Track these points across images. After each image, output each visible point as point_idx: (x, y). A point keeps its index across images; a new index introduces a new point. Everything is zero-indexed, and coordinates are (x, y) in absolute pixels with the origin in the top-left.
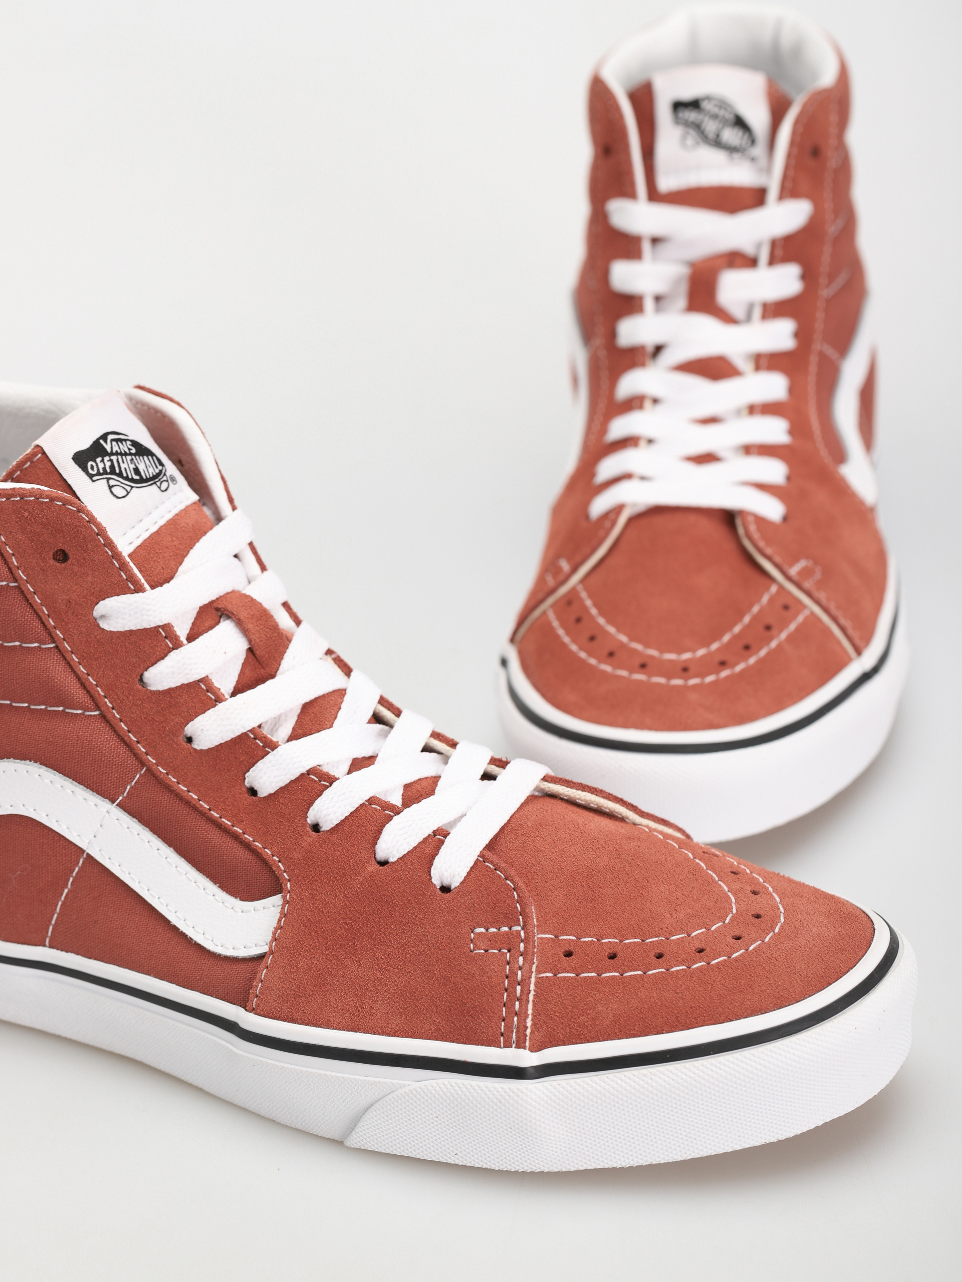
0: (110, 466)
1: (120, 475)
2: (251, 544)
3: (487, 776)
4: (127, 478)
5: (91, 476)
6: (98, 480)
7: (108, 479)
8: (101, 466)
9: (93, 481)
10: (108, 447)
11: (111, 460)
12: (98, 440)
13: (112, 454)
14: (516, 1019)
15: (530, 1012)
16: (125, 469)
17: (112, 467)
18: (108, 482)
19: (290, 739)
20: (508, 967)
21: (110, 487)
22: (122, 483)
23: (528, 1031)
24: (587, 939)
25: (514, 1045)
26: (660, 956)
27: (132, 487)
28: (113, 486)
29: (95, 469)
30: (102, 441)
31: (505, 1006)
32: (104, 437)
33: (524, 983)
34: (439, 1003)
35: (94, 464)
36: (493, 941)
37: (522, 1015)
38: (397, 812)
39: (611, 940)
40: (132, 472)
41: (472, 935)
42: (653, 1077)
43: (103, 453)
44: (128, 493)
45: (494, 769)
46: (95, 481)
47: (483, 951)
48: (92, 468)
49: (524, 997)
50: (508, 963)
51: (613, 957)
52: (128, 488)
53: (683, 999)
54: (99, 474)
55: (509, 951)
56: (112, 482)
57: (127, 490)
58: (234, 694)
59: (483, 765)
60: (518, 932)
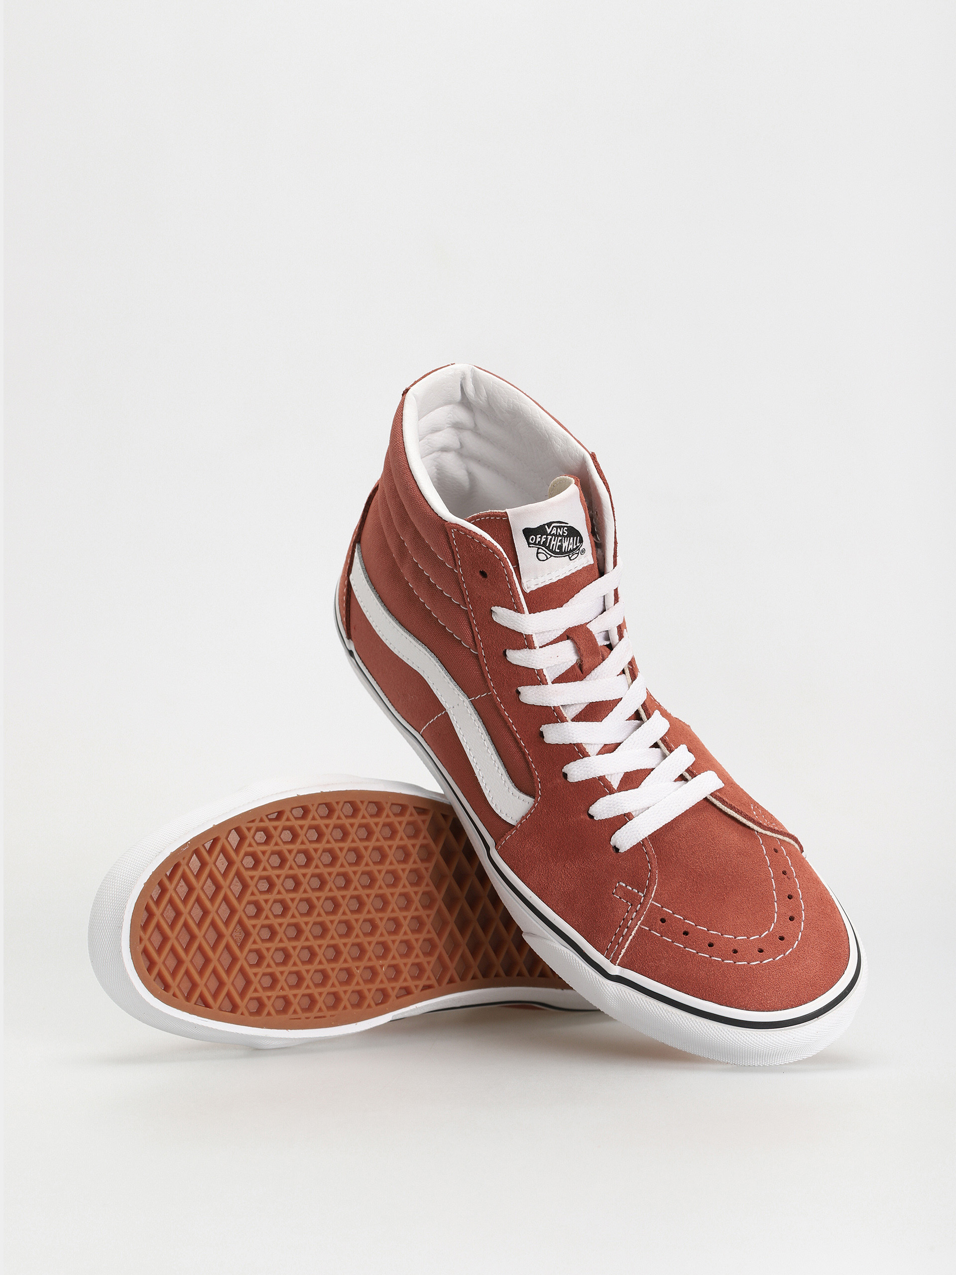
0: (544, 541)
1: (548, 548)
2: (616, 591)
3: (682, 778)
4: (551, 551)
5: (529, 544)
6: (532, 547)
7: (539, 548)
8: (538, 540)
9: (529, 547)
10: (549, 531)
11: (547, 539)
12: (544, 525)
13: (550, 534)
14: (617, 946)
15: (626, 946)
16: (553, 544)
17: (545, 543)
18: (538, 550)
19: (573, 720)
20: (627, 914)
21: (538, 553)
22: (546, 552)
23: (620, 956)
24: (677, 916)
25: (610, 959)
26: (711, 945)
27: (551, 556)
28: (540, 553)
29: (534, 540)
30: (546, 526)
31: (615, 935)
32: (549, 524)
33: (630, 929)
34: (584, 912)
35: (535, 537)
36: (627, 894)
37: (621, 946)
38: (612, 792)
39: (690, 922)
40: (557, 547)
41: (618, 884)
42: (673, 1015)
43: (545, 533)
44: (547, 559)
45: (687, 776)
46: (530, 547)
47: (618, 897)
48: (532, 540)
49: (626, 938)
50: (628, 912)
51: (686, 933)
52: (549, 556)
53: (708, 980)
54: (535, 544)
55: (632, 905)
56: (540, 551)
57: (547, 557)
58: (555, 681)
59: (682, 770)
60: (641, 897)
